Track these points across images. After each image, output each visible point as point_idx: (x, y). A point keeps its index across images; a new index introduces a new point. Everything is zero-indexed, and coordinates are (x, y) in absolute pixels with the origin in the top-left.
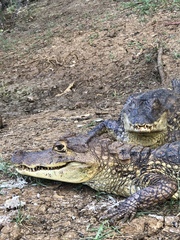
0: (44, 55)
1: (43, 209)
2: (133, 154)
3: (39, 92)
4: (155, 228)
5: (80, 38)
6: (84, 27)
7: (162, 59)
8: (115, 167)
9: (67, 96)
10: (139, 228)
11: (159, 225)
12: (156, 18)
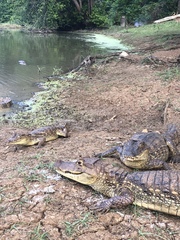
0: (104, 96)
1: (63, 196)
2: (117, 174)
3: (96, 117)
4: (117, 221)
5: (126, 89)
6: (130, 83)
7: (167, 110)
8: (106, 180)
9: (111, 122)
10: (109, 219)
11: (120, 219)
12: (171, 84)
